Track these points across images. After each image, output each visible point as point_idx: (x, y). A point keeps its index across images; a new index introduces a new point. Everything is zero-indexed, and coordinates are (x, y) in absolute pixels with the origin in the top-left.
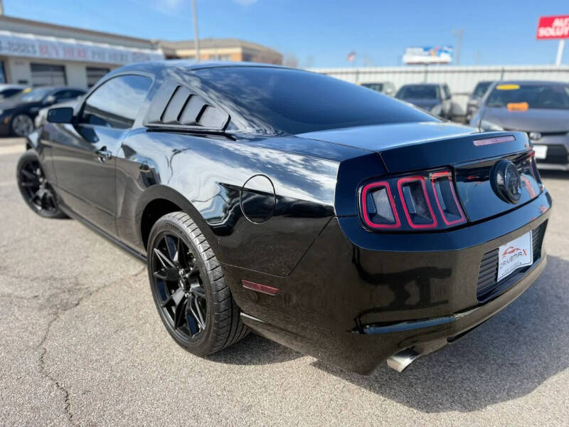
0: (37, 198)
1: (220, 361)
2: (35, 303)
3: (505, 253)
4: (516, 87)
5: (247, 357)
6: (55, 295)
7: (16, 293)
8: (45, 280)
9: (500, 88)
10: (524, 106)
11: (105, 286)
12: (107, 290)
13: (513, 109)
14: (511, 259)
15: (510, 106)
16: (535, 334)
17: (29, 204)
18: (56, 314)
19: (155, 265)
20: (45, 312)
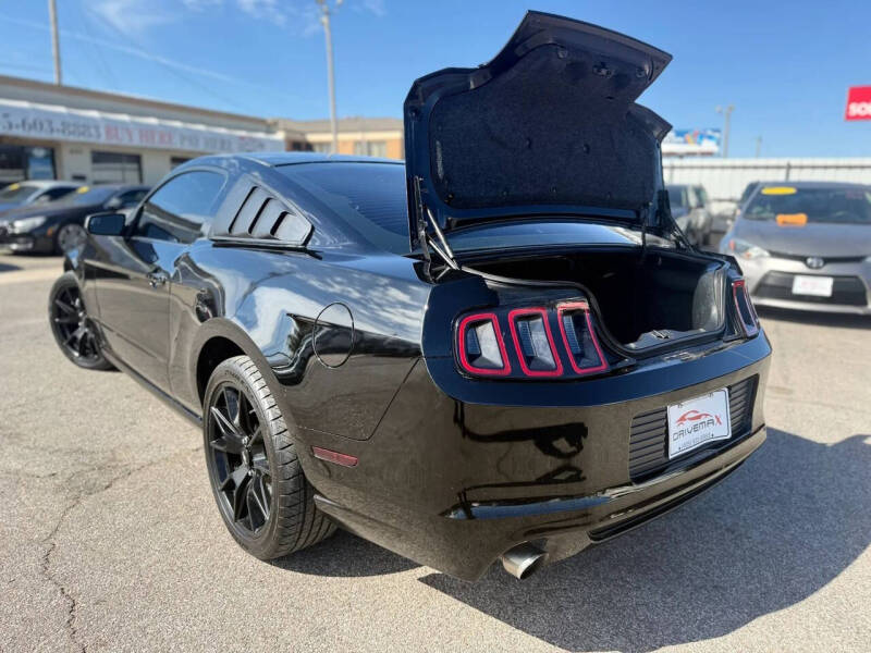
0: (75, 339)
1: (293, 569)
2: (50, 483)
3: (683, 419)
4: (792, 191)
5: (333, 565)
6: (79, 474)
7: (27, 470)
8: (69, 453)
9: (766, 191)
10: (801, 218)
11: (152, 463)
12: (152, 468)
13: (784, 222)
14: (695, 428)
15: (781, 218)
16: (761, 548)
17: (62, 347)
18: (77, 498)
19: (213, 432)
20: (61, 496)
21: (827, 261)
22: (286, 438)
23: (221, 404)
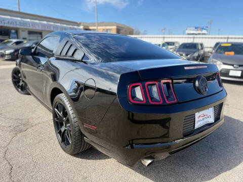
0: (19, 86)
2: (9, 129)
3: (199, 117)
4: (230, 45)
6: (18, 126)
7: (3, 125)
8: (15, 120)
9: (222, 45)
10: (232, 53)
11: (39, 123)
12: (39, 125)
13: (228, 54)
14: (203, 119)
15: (226, 53)
16: (220, 154)
17: (16, 88)
18: (16, 134)
19: (55, 116)
20: (12, 133)
21: (240, 66)
22: (76, 120)
23: (57, 108)
